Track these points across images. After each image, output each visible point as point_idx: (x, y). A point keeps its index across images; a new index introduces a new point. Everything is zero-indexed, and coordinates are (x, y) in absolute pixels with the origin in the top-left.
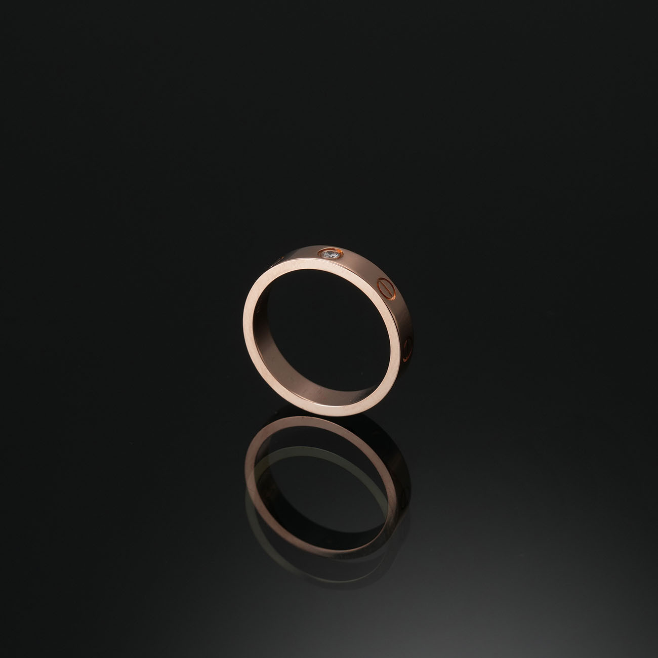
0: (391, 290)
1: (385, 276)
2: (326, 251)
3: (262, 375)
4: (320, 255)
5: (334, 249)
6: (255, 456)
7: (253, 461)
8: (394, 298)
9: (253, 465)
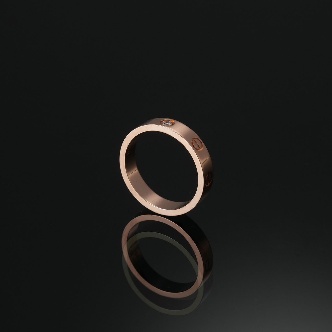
0: (200, 145)
1: (197, 137)
2: (165, 121)
3: (130, 190)
4: (161, 124)
5: (169, 120)
6: (127, 236)
7: (126, 239)
8: (201, 149)
9: (126, 241)
